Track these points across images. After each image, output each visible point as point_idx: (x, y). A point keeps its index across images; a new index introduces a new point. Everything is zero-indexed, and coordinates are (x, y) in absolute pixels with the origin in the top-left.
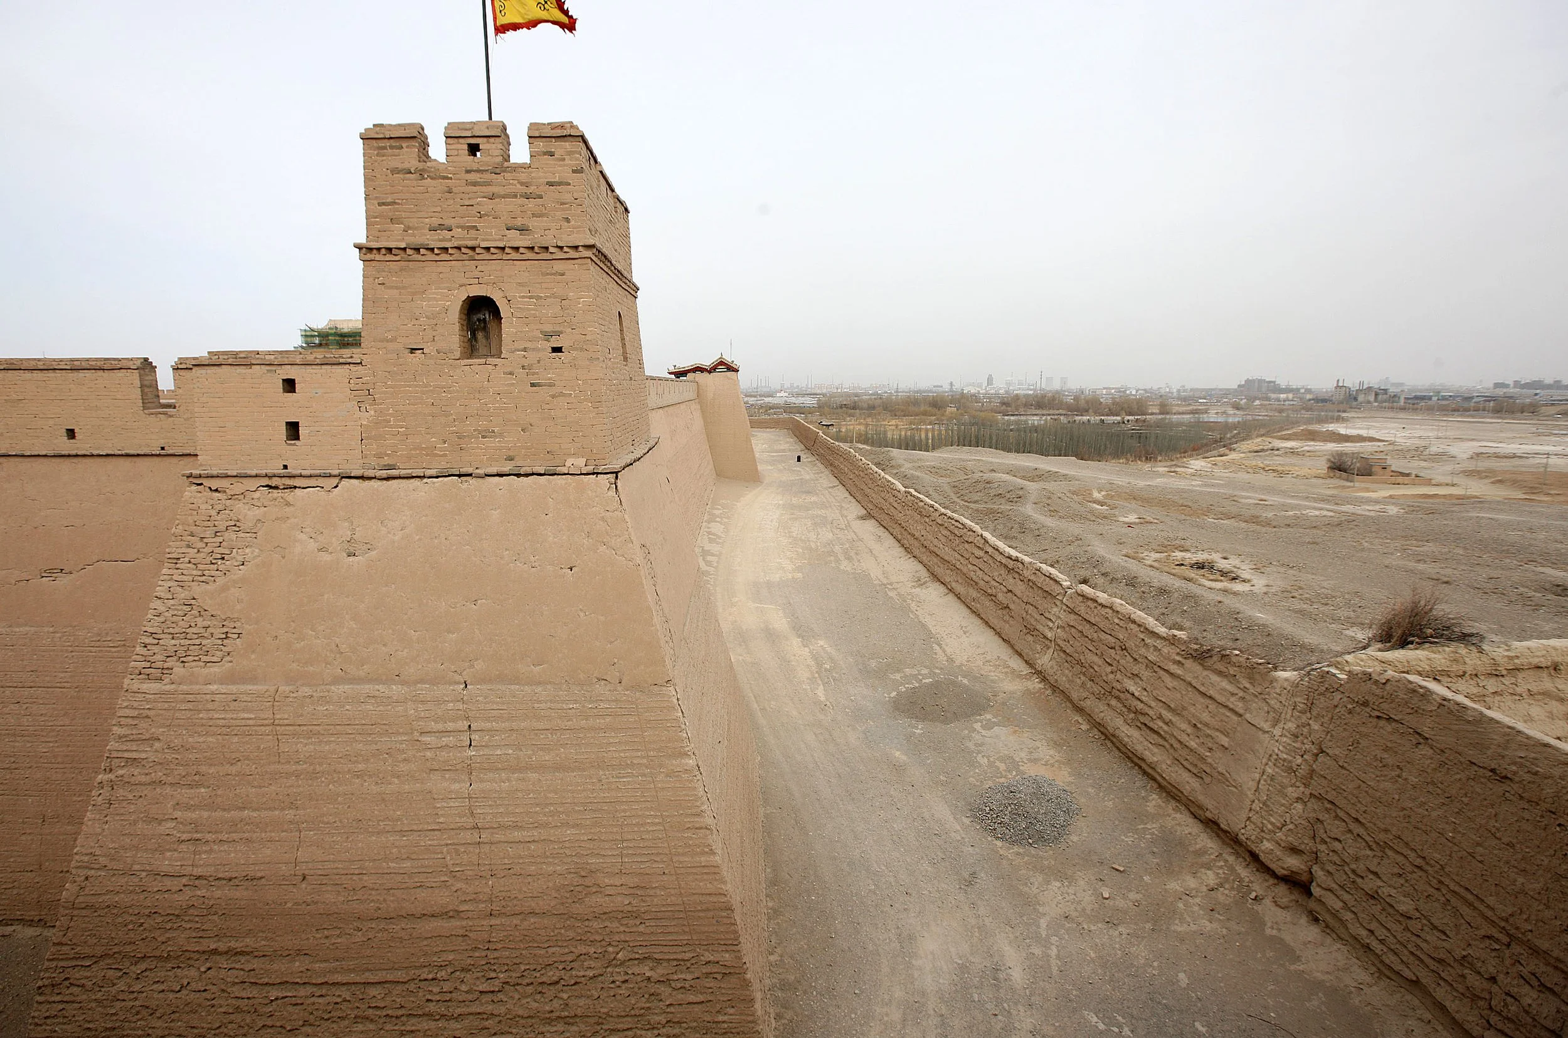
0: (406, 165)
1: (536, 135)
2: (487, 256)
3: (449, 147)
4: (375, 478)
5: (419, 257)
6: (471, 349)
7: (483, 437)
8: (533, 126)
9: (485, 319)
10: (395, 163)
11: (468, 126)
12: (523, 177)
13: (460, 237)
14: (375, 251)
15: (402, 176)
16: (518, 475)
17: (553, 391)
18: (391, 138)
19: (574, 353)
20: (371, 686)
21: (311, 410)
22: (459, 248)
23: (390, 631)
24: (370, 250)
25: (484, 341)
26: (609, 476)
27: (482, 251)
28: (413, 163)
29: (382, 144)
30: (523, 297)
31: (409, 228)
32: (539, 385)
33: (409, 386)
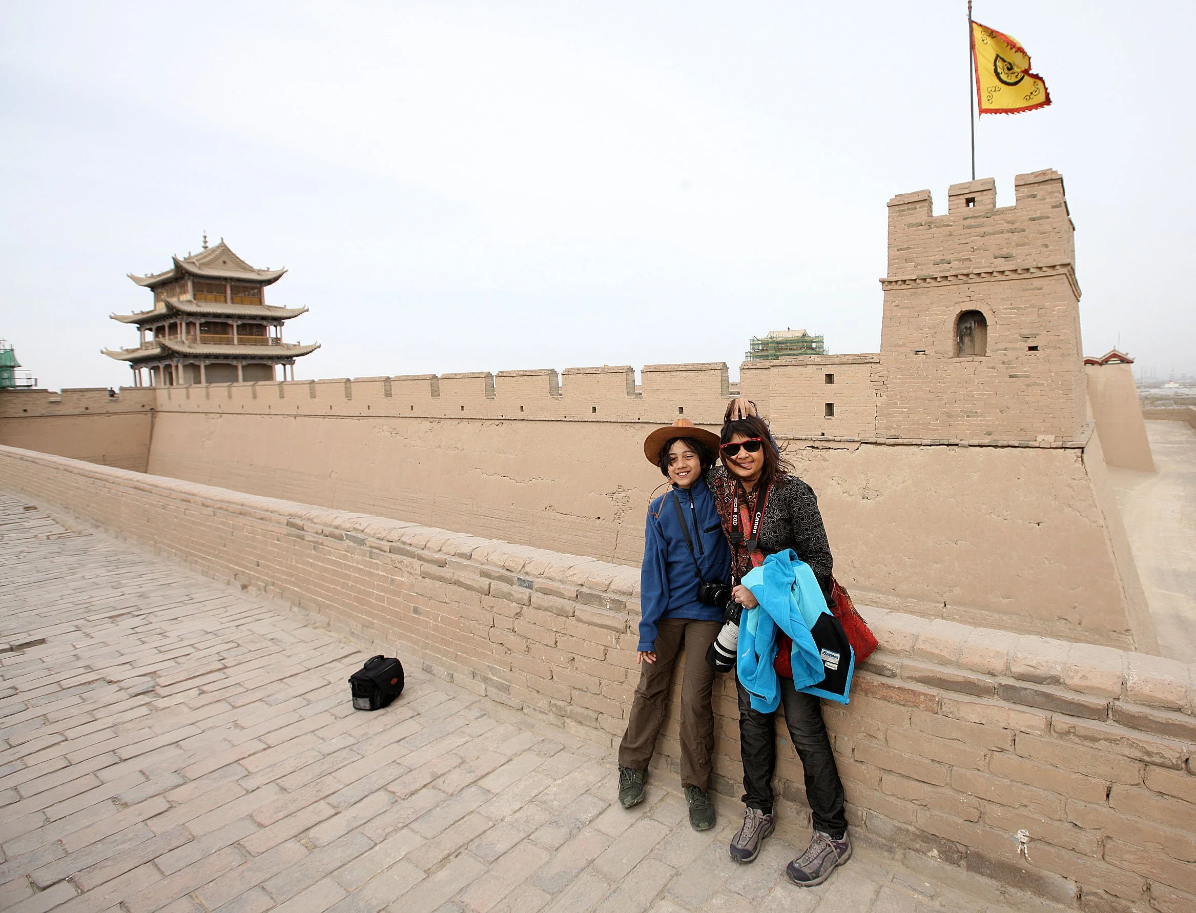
0: (919, 220)
1: (1022, 183)
2: (978, 279)
3: (951, 203)
4: (885, 444)
5: (925, 285)
6: (959, 351)
7: (968, 416)
8: (1018, 177)
9: (970, 327)
10: (910, 220)
11: (967, 186)
12: (1009, 217)
13: (956, 267)
14: (893, 283)
15: (915, 228)
16: (996, 447)
17: (1028, 381)
18: (909, 203)
19: (1048, 351)
20: (874, 594)
21: (843, 395)
22: (956, 276)
23: (890, 556)
24: (890, 282)
25: (969, 344)
26: (1076, 450)
27: (975, 276)
28: (924, 219)
29: (901, 208)
30: (1006, 308)
31: (919, 264)
32: (1015, 376)
33: (912, 378)
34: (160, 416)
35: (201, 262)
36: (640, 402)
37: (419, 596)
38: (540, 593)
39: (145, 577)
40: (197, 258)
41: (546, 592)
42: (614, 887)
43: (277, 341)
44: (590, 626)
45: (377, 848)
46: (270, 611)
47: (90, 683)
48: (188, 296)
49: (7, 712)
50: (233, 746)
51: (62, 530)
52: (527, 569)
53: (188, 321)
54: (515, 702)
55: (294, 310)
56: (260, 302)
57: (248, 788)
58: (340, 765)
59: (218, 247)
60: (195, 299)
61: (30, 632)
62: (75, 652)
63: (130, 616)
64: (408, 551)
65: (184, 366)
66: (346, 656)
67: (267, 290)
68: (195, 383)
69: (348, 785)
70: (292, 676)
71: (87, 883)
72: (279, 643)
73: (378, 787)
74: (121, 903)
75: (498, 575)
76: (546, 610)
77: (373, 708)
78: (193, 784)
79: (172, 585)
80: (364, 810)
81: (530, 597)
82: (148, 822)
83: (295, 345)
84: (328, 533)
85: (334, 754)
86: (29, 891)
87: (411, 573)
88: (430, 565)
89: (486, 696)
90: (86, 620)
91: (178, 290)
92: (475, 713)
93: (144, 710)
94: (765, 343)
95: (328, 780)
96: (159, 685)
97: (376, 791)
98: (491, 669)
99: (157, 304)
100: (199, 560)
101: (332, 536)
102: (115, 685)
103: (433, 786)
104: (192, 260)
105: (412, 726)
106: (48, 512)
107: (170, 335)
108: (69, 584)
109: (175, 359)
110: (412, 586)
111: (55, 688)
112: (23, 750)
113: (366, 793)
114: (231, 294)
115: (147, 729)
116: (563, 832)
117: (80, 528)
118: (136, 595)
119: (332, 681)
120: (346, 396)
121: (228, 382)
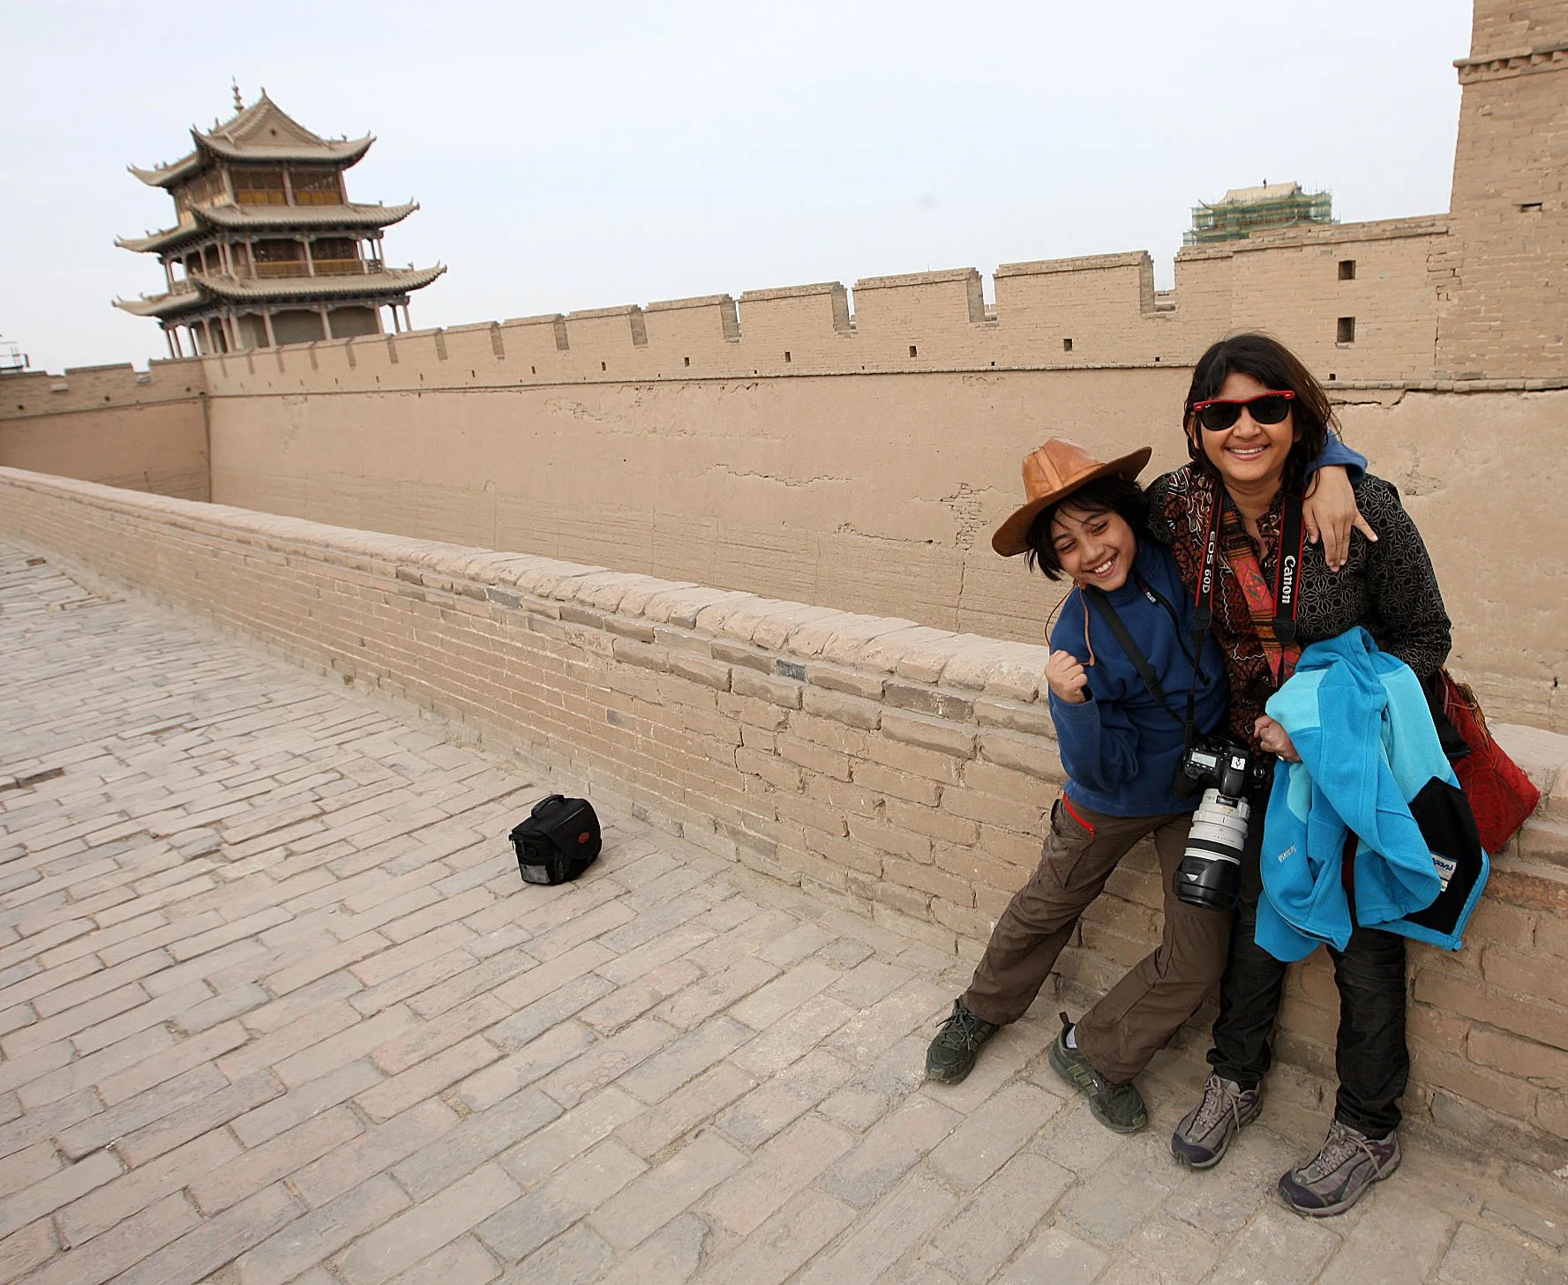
4: (1451, 392)
14: (1483, 68)
24: (1476, 66)
31: (1539, 23)
33: (1513, 260)
34: (216, 403)
35: (236, 134)
36: (993, 332)
37: (614, 693)
38: (818, 689)
39: (201, 667)
40: (230, 128)
41: (828, 685)
42: (965, 1200)
43: (376, 265)
44: (910, 747)
45: (567, 1117)
46: (389, 719)
47: (127, 838)
48: (226, 197)
49: (15, 882)
50: (340, 942)
51: (83, 595)
52: (793, 645)
53: (233, 242)
54: (788, 873)
55: (397, 209)
56: (340, 198)
57: (364, 1012)
58: (505, 977)
59: (259, 106)
60: (237, 202)
61: (43, 758)
62: (106, 789)
63: (181, 729)
64: (590, 617)
65: (240, 319)
66: (509, 794)
68: (260, 347)
69: (519, 1010)
70: (425, 826)
71: (136, 1156)
72: (404, 772)
73: (564, 1014)
74: (185, 1189)
75: (743, 656)
76: (830, 717)
77: (553, 882)
78: (283, 1003)
79: (241, 678)
80: (549, 1050)
81: (801, 695)
82: (219, 1061)
83: (405, 271)
84: (460, 590)
85: (495, 959)
86: (56, 1162)
87: (597, 655)
88: (628, 641)
89: (739, 861)
90: (119, 738)
91: (208, 188)
92: (720, 890)
93: (206, 883)
94: (1220, 213)
95: (487, 1001)
96: (226, 842)
97: (563, 1021)
98: (744, 817)
99: (182, 216)
100: (278, 638)
101: (466, 592)
102: (164, 842)
103: (654, 1016)
104: (221, 134)
105: (618, 912)
106: (61, 567)
107: (209, 267)
108: (93, 681)
109: (224, 309)
110: (602, 676)
111: (78, 846)
112: (39, 943)
113: (548, 1025)
114: (293, 188)
115: (213, 913)
116: (874, 1101)
117: (108, 590)
118: (191, 695)
119: (488, 835)
120: (496, 353)
121: (306, 341)
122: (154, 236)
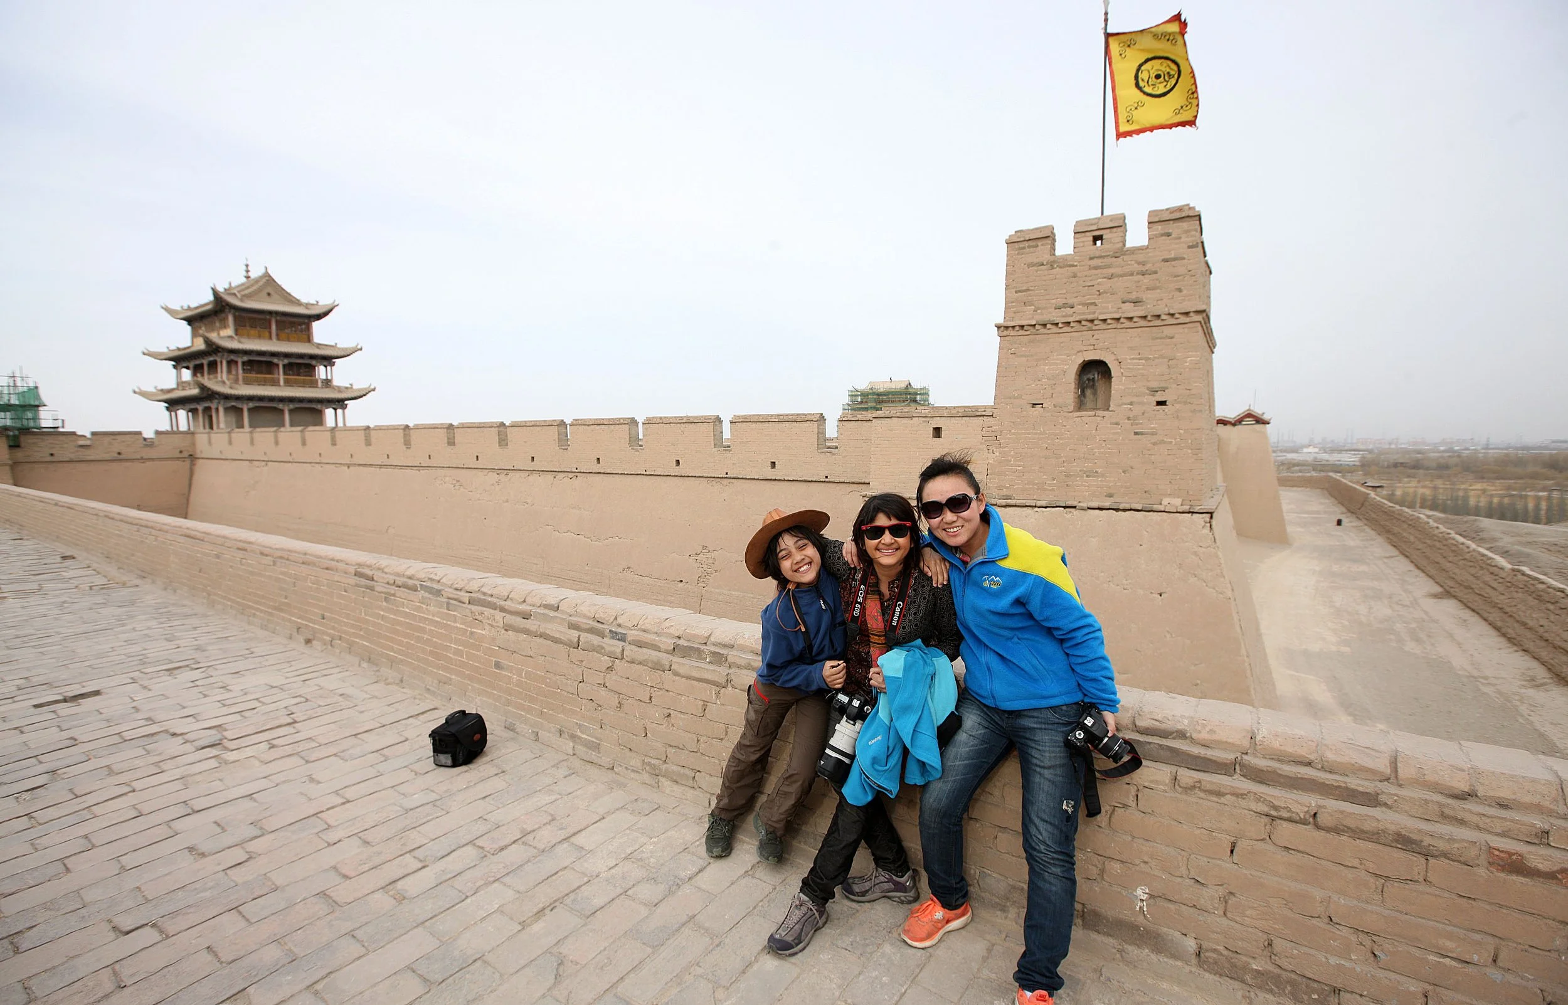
0: (1040, 260)
1: (1155, 220)
2: (1103, 326)
3: (1076, 240)
5: (1045, 331)
7: (1087, 476)
8: (1152, 213)
9: (1094, 379)
10: (1031, 259)
11: (1094, 222)
12: (1140, 257)
13: (1080, 312)
14: (1010, 329)
15: (1036, 268)
16: (1117, 510)
17: (1154, 439)
18: (1029, 240)
19: (1177, 406)
22: (1079, 322)
24: (1007, 328)
25: (1091, 397)
26: (1204, 515)
27: (1099, 322)
28: (1043, 258)
29: (1021, 245)
30: (1133, 359)
31: (1039, 308)
32: (1142, 434)
33: (1029, 434)
34: (199, 462)
35: (243, 293)
36: (730, 455)
37: (501, 650)
38: (634, 647)
39: (199, 631)
40: (239, 289)
41: (640, 645)
42: (717, 941)
43: (327, 383)
44: (689, 680)
45: (469, 900)
46: (338, 666)
47: (152, 735)
48: (229, 331)
49: (68, 762)
50: (311, 799)
51: (104, 581)
52: (620, 621)
53: (229, 359)
54: (605, 761)
55: (346, 349)
56: (309, 339)
57: (328, 840)
58: (424, 820)
59: (261, 277)
60: (236, 335)
61: (84, 684)
62: (134, 704)
63: (188, 669)
64: (489, 602)
65: (225, 409)
66: (423, 713)
67: (316, 325)
68: (238, 428)
69: (434, 840)
70: (366, 731)
71: (171, 928)
72: (349, 699)
73: (464, 842)
74: (208, 948)
75: (588, 627)
76: (640, 663)
77: (455, 764)
78: (272, 836)
79: (230, 638)
80: (453, 863)
81: (623, 650)
82: (228, 872)
83: (347, 388)
84: (400, 584)
85: (418, 810)
86: (112, 935)
87: (492, 626)
88: (513, 617)
89: (574, 754)
90: (142, 672)
91: (217, 324)
92: (562, 771)
93: (213, 763)
94: (864, 395)
95: (413, 834)
96: (226, 738)
97: (464, 846)
98: (580, 726)
99: (195, 340)
100: (258, 613)
101: (405, 586)
102: (180, 737)
103: (523, 843)
104: (233, 291)
105: (498, 783)
106: (88, 562)
107: (209, 373)
108: (120, 636)
109: (215, 401)
110: (494, 639)
111: (117, 739)
112: (90, 800)
113: (453, 848)
114: (277, 330)
115: (218, 782)
116: (661, 888)
117: (125, 578)
118: (193, 648)
119: (409, 738)
120: (405, 444)
121: (274, 427)
122: (173, 350)
